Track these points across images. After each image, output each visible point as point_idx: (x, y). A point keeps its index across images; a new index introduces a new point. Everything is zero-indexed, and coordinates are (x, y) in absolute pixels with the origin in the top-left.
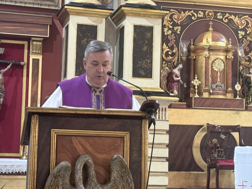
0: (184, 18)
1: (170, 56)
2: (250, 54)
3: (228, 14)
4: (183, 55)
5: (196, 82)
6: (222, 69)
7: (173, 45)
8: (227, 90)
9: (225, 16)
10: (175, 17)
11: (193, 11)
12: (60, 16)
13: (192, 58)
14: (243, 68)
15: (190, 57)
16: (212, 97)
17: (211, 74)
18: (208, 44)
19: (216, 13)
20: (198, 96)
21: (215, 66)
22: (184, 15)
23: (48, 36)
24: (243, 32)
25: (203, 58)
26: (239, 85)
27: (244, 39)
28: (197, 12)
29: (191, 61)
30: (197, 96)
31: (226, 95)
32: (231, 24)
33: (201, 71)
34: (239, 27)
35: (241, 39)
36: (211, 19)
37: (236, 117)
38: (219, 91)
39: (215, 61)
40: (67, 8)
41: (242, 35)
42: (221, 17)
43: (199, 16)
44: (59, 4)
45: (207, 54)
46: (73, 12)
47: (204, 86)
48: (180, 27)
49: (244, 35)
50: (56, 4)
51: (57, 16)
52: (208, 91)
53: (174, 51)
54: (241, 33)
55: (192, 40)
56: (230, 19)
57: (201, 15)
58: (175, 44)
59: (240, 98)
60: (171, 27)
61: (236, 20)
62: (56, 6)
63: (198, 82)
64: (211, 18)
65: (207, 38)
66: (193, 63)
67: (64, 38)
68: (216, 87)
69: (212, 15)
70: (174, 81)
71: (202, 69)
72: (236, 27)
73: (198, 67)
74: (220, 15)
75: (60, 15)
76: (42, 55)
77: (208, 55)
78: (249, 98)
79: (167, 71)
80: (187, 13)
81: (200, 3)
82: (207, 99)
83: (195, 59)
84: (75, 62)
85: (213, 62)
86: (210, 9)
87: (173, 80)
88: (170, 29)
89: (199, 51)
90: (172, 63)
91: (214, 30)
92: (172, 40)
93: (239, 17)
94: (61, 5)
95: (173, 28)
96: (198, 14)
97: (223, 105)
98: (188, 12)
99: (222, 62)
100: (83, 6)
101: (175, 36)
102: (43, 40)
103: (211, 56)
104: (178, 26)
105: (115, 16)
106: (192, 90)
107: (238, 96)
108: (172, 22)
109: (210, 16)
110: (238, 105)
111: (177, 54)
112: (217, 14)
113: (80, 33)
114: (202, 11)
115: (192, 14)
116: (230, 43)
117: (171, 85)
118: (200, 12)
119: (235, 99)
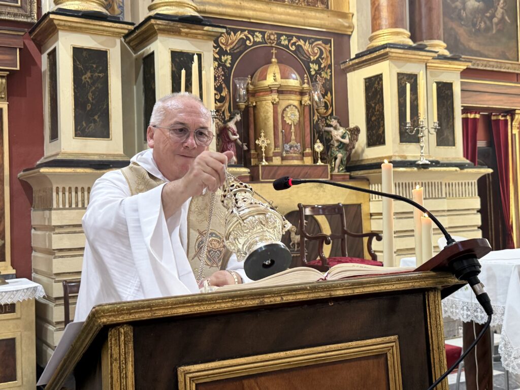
0: (235, 43)
1: (219, 102)
2: (326, 97)
3: (296, 37)
4: (240, 100)
5: (262, 142)
6: (297, 121)
7: (221, 85)
8: (304, 152)
9: (292, 41)
10: (222, 40)
11: (247, 31)
12: (36, 34)
13: (251, 105)
14: (318, 119)
15: (248, 103)
16: (286, 163)
17: (282, 128)
18: (277, 83)
19: (279, 36)
20: (267, 164)
21: (286, 116)
22: (235, 38)
23: (18, 68)
24: (316, 65)
25: (268, 104)
26: (320, 144)
27: (318, 76)
28: (252, 33)
29: (250, 109)
30: (264, 163)
31: (303, 159)
32: (300, 52)
33: (266, 124)
34: (310, 58)
35: (313, 75)
36: (273, 45)
37: (319, 192)
38: (294, 153)
39: (287, 109)
40: (54, 19)
41: (315, 70)
42: (286, 42)
43: (256, 39)
44: (33, 13)
45: (276, 98)
46: (64, 25)
47: (272, 147)
48: (230, 56)
49: (319, 70)
50: (26, 12)
51: (30, 33)
52: (280, 154)
53: (223, 94)
54: (314, 67)
55: (250, 76)
56: (299, 45)
57: (259, 38)
58: (225, 83)
59: (322, 162)
60: (217, 56)
61: (306, 47)
62: (28, 17)
63: (265, 141)
64: (273, 43)
65: (274, 74)
66: (252, 112)
67: (45, 72)
68: (290, 148)
69: (274, 39)
70: (230, 141)
71: (268, 122)
72: (307, 57)
73: (261, 119)
74: (285, 40)
75: (36, 32)
76: (8, 102)
77: (277, 100)
78: (331, 163)
79: (218, 126)
80: (240, 35)
81: (256, 19)
82: (279, 166)
83: (255, 107)
84: (73, 113)
85: (284, 110)
86: (271, 30)
87: (228, 140)
88: (215, 59)
89: (262, 94)
90: (221, 112)
91: (278, 63)
92: (219, 77)
93: (309, 43)
94: (35, 15)
95: (220, 59)
96: (255, 36)
97: (301, 174)
98: (241, 32)
99: (297, 110)
100: (82, 15)
101: (223, 70)
102: (8, 76)
103: (281, 101)
104: (228, 54)
105: (135, 35)
106: (254, 154)
107: (319, 161)
108: (218, 49)
109: (271, 40)
110: (321, 173)
111: (228, 99)
112: (281, 37)
113: (78, 63)
114: (260, 32)
115: (246, 36)
116: (306, 81)
117: (225, 147)
118: (257, 34)
119: (315, 164)
